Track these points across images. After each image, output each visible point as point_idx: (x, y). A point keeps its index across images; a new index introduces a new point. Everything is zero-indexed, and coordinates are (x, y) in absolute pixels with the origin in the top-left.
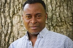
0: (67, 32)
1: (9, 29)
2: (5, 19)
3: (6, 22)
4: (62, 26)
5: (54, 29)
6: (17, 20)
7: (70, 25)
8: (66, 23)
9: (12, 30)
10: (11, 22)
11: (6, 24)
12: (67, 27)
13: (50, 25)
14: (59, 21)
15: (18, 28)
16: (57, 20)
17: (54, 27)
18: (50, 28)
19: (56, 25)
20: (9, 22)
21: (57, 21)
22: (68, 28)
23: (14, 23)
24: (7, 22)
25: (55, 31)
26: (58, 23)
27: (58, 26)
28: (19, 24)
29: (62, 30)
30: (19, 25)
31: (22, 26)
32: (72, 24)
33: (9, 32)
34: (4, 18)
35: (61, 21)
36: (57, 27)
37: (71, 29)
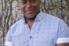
1: (9, 12)
6: (15, 4)
7: (60, 9)
8: (56, 7)
9: (11, 13)
10: (10, 6)
11: (6, 8)
12: (57, 11)
14: (50, 5)
15: (16, 11)
17: (46, 10)
18: (43, 11)
23: (13, 7)
24: (7, 6)
26: (50, 7)
27: (49, 10)
29: (53, 13)
30: (17, 9)
32: (61, 8)
34: (5, 3)
36: (49, 11)
37: (60, 13)
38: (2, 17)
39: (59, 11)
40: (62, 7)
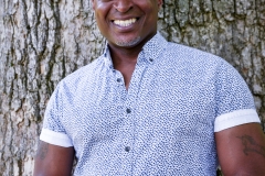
0: (218, 42)
1: (50, 37)
2: (36, 7)
3: (39, 18)
4: (203, 25)
5: (183, 34)
6: (72, 9)
7: (227, 22)
8: (215, 17)
9: (59, 41)
10: (54, 15)
11: (39, 23)
12: (219, 28)
13: (171, 22)
14: (195, 9)
15: (77, 35)
16: (190, 7)
17: (180, 29)
18: (169, 31)
19: (189, 23)
20: (48, 17)
21: (191, 10)
22: (220, 31)
23: (63, 20)
24: (43, 16)
25: (186, 40)
26: (193, 17)
27: (192, 26)
28: (79, 23)
29: (204, 37)
30: (79, 26)
31: (88, 27)
32: (231, 19)
33: (50, 46)
34: (33, 5)
35: (203, 10)
36: (189, 29)
37: (229, 35)
38: (26, 54)
39: (226, 29)
40: (234, 14)
